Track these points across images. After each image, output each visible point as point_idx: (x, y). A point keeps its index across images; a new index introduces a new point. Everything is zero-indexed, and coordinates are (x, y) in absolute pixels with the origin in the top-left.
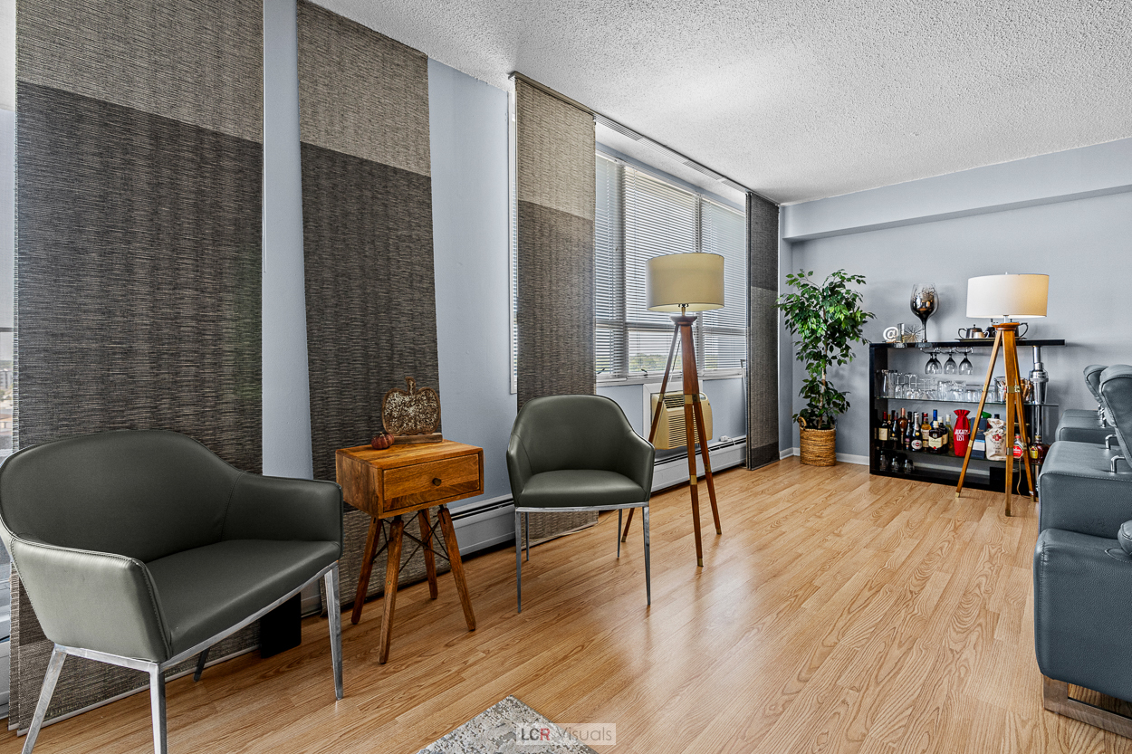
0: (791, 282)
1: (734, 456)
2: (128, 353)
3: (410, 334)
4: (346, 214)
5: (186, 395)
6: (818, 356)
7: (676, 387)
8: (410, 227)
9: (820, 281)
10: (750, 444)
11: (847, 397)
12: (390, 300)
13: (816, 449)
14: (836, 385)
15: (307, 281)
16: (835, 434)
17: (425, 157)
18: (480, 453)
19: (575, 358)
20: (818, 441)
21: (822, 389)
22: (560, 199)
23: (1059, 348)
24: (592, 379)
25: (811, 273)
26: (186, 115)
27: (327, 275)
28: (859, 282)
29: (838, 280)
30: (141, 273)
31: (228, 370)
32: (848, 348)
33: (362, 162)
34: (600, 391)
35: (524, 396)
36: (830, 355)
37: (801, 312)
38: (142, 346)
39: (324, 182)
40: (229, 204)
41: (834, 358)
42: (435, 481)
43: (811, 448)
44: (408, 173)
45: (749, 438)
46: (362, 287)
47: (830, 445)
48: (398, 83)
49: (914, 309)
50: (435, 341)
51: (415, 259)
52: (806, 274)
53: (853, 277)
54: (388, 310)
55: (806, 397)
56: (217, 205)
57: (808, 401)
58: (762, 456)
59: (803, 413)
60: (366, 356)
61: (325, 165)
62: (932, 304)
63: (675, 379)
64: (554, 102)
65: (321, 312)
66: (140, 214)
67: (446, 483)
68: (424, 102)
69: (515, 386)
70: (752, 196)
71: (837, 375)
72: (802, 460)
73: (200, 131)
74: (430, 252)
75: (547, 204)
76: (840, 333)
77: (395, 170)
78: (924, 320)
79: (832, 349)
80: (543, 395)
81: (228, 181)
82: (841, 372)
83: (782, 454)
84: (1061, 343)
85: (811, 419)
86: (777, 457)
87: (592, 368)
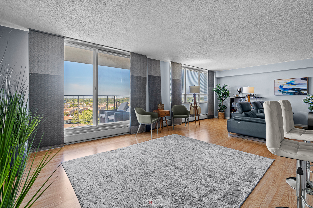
0: (216, 86)
1: (205, 117)
2: (137, 100)
3: (159, 97)
4: (152, 83)
5: (141, 104)
6: (221, 99)
7: (193, 104)
8: (158, 83)
9: (221, 86)
10: (208, 115)
11: (226, 107)
12: (156, 93)
13: (221, 116)
14: (225, 105)
15: (149, 91)
16: (224, 113)
17: (160, 74)
18: (169, 111)
19: (179, 100)
20: (221, 114)
21: (222, 105)
22: (177, 78)
23: (261, 98)
24: (181, 103)
25: (220, 84)
26: (141, 76)
27: (151, 90)
28: (228, 86)
29: (224, 86)
30: (138, 92)
31: (144, 101)
32: (226, 98)
33: (154, 76)
34: (182, 105)
35: (172, 105)
36: (223, 99)
37: (218, 91)
38: (138, 99)
39: (150, 79)
40: (144, 84)
41: (224, 99)
42: (165, 114)
43: (220, 116)
44: (158, 76)
45: (208, 114)
46: (154, 92)
47: (223, 115)
48: (157, 65)
49: (238, 91)
50: (161, 98)
51: (159, 87)
52: (219, 85)
53: (227, 85)
54: (156, 94)
55: (219, 107)
56: (143, 84)
57: (220, 107)
58: (211, 117)
59: (219, 109)
60: (154, 100)
61: (150, 77)
62: (241, 90)
63: (193, 103)
64: (176, 64)
65: (150, 95)
66: (138, 86)
67: (166, 114)
68: (160, 67)
69: (171, 104)
70: (209, 71)
71: (225, 103)
72: (219, 118)
73: (142, 77)
74: (161, 86)
75: (175, 79)
76: (225, 95)
77: (157, 76)
78: (240, 93)
79: (224, 98)
80: (175, 105)
81: (144, 82)
82: (226, 102)
83: (215, 117)
84: (262, 98)
85: (220, 110)
86: (214, 118)
87: (181, 101)
